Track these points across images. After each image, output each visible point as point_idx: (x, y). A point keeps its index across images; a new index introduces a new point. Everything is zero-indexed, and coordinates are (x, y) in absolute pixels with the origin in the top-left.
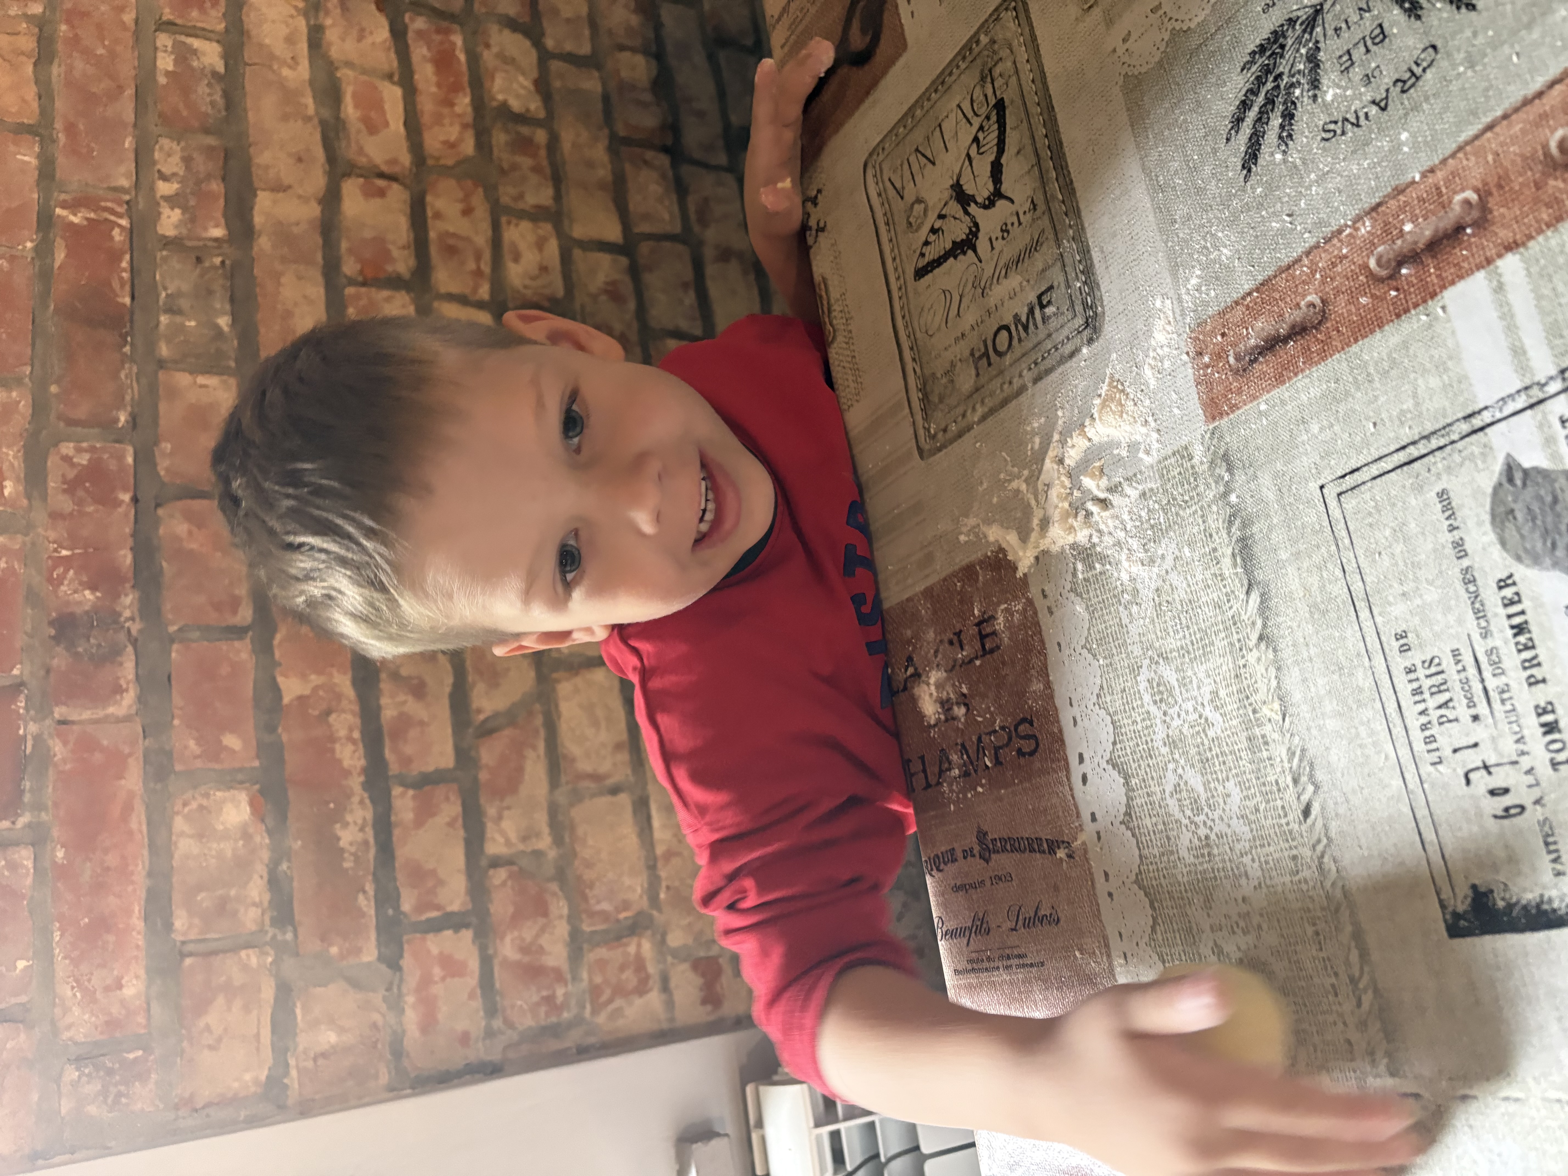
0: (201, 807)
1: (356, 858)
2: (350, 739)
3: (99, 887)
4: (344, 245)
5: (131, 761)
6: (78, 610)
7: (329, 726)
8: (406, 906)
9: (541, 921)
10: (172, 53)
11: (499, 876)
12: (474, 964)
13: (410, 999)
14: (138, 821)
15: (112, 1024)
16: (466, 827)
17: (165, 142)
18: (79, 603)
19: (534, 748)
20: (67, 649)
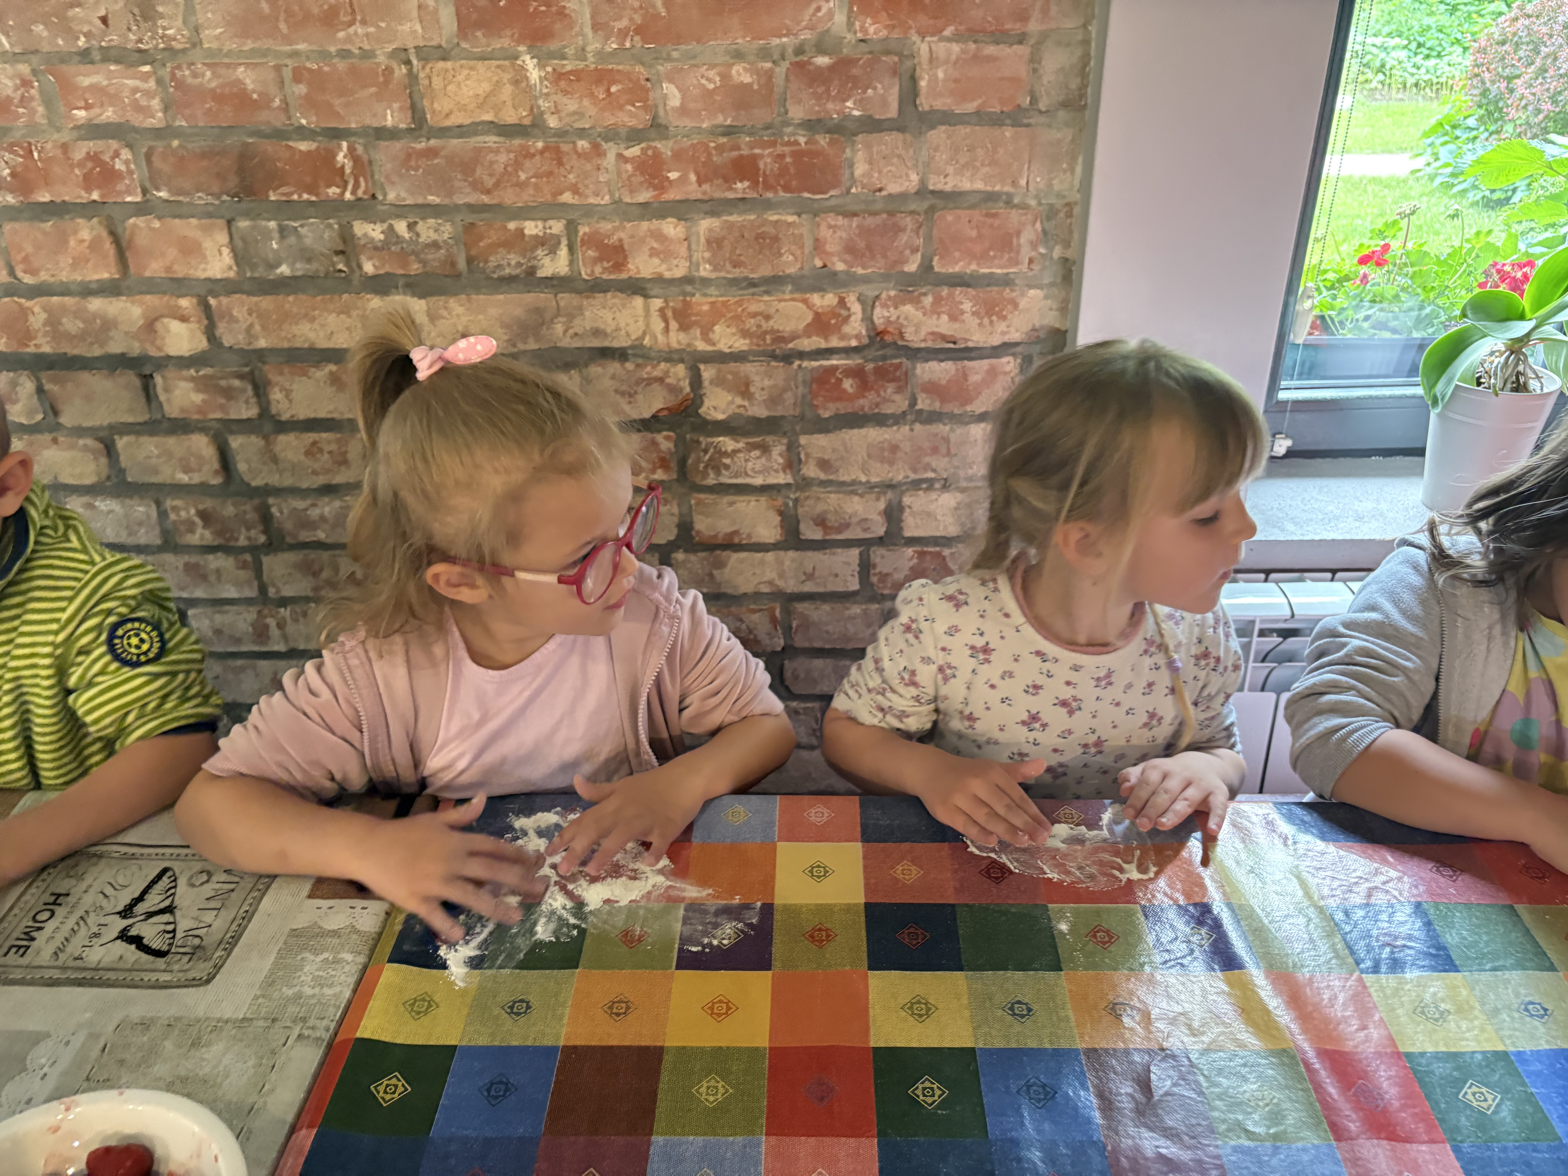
10: (545, 233)
17: (448, 227)
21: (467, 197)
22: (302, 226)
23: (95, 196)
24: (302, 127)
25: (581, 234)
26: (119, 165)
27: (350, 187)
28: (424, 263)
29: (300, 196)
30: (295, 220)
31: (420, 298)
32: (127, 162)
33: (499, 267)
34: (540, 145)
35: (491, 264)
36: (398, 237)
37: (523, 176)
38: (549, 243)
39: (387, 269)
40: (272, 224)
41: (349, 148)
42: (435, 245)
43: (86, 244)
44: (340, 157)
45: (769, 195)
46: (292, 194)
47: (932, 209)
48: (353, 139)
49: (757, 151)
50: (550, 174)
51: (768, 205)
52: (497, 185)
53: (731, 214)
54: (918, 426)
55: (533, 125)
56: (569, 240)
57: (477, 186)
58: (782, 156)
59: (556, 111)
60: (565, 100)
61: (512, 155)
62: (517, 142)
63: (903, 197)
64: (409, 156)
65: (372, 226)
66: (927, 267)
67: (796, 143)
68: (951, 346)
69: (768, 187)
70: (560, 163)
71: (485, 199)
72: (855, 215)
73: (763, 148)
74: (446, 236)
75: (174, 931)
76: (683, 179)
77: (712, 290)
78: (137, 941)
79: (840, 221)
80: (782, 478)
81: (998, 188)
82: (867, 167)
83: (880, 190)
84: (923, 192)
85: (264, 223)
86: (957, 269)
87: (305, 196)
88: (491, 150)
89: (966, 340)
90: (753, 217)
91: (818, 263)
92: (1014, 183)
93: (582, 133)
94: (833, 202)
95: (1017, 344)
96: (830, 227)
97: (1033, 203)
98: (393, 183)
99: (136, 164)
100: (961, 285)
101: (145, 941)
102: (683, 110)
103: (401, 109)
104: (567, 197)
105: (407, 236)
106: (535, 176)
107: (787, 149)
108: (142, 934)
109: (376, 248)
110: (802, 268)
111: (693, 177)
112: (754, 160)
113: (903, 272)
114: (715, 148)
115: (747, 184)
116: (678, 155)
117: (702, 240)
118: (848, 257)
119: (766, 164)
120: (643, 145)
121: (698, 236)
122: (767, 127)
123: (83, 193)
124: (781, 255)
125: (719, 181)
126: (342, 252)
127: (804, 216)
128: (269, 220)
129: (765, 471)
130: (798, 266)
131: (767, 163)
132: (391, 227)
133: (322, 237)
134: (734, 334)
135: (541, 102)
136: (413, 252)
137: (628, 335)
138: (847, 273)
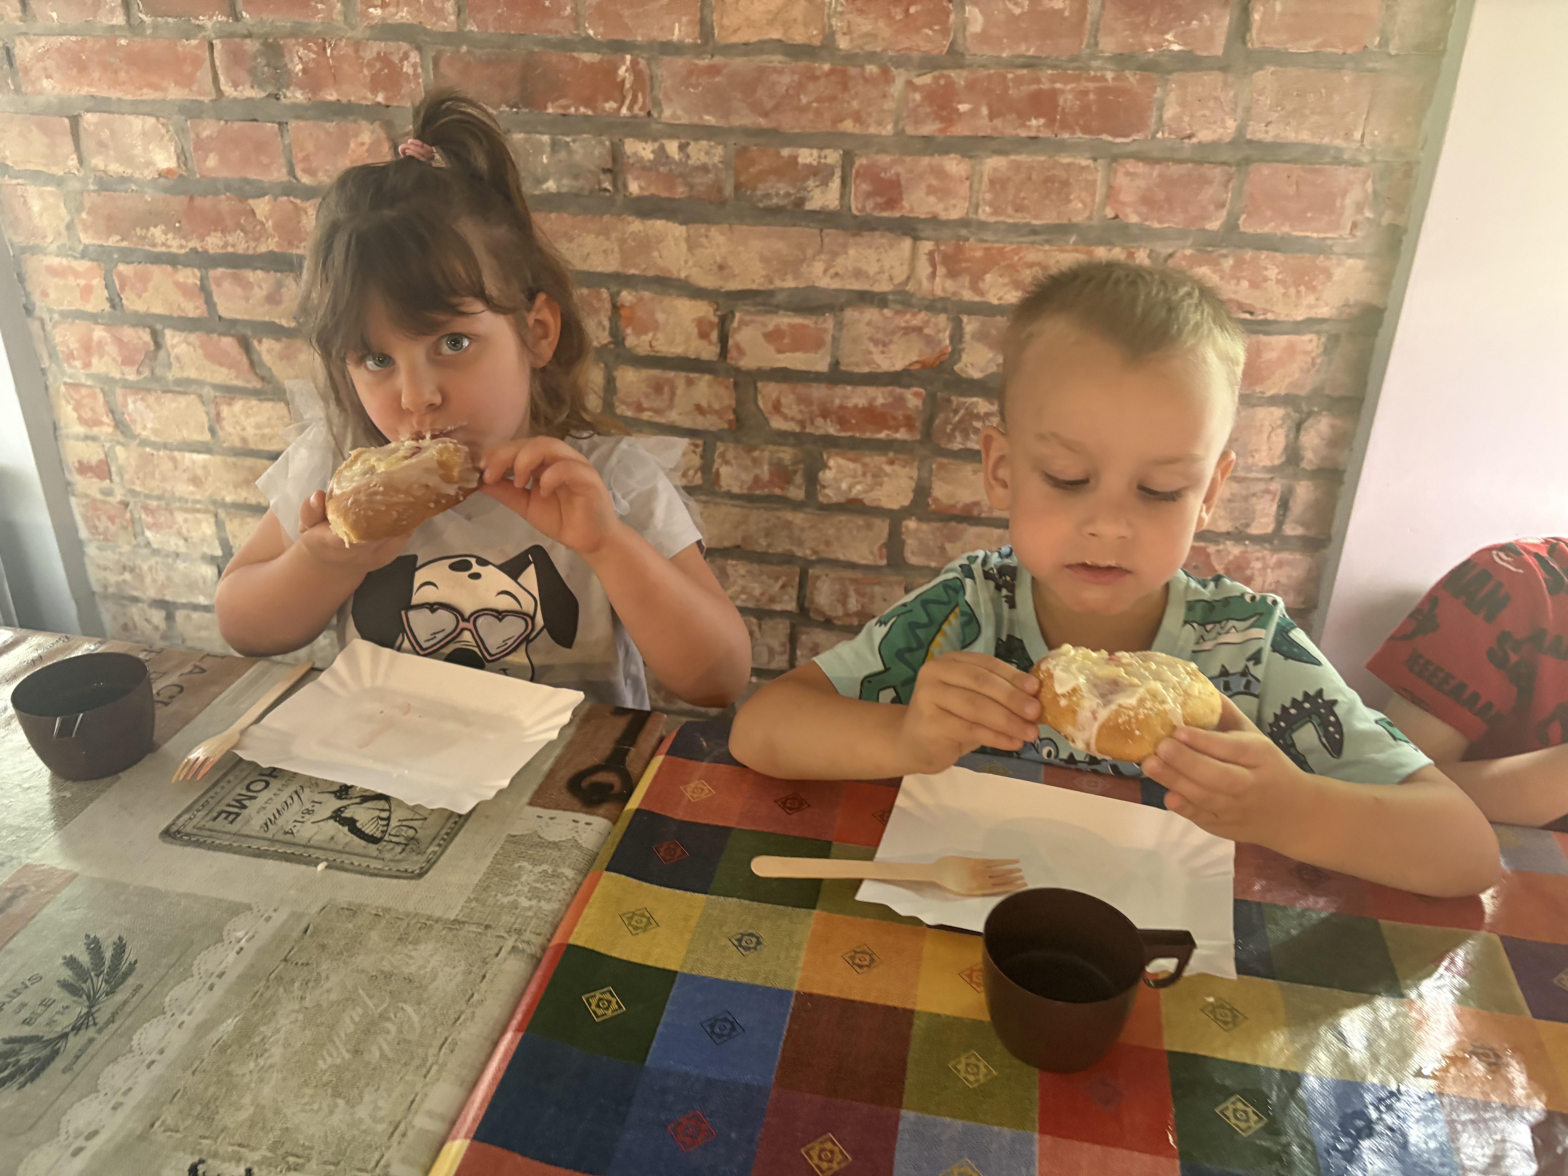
0: (163, 137)
1: (143, 238)
2: (226, 245)
3: (105, 67)
4: (647, 294)
5: (187, 91)
6: (287, 59)
7: (235, 231)
8: (121, 267)
9: (119, 359)
10: (819, 163)
11: (146, 336)
12: (90, 308)
13: (65, 262)
14: (148, 94)
15: (26, 71)
16: (180, 318)
17: (719, 151)
18: (292, 61)
19: (237, 377)
20: (258, 51)
21: (745, 119)
22: (574, 141)
23: (380, 98)
24: (589, 37)
25: (856, 165)
26: (407, 68)
27: (627, 102)
28: (691, 186)
29: (577, 109)
30: (568, 135)
31: (681, 224)
32: (414, 66)
33: (767, 196)
34: (827, 67)
35: (759, 193)
36: (667, 157)
37: (804, 100)
38: (821, 173)
39: (653, 190)
40: (546, 138)
41: (631, 62)
42: (704, 169)
43: (366, 147)
44: (622, 71)
45: (1066, 136)
46: (568, 107)
47: (1247, 161)
48: (637, 52)
49: (1058, 86)
50: (833, 99)
51: (1062, 147)
52: (777, 108)
53: (1020, 153)
55: (823, 46)
56: (843, 171)
57: (757, 108)
58: (1085, 93)
59: (848, 32)
60: (859, 20)
61: (796, 77)
62: (803, 64)
63: (1215, 145)
64: (690, 73)
65: (643, 144)
66: (1231, 226)
67: (1103, 79)
68: (1247, 316)
69: (1065, 126)
70: (845, 87)
71: (763, 122)
72: (1157, 161)
73: (1066, 83)
74: (716, 159)
75: (389, 819)
76: (974, 113)
77: (989, 236)
78: (351, 824)
79: (1140, 168)
81: (1326, 140)
82: (1178, 109)
83: (1190, 137)
84: (1239, 140)
85: (538, 136)
86: (1266, 229)
87: (582, 110)
88: (775, 70)
89: (1266, 311)
90: (1042, 158)
91: (1110, 213)
92: (1348, 136)
93: (872, 57)
94: (1134, 148)
95: (1323, 321)
96: (1128, 174)
97: (1366, 159)
98: (671, 100)
99: (422, 67)
100: (1268, 249)
101: (358, 825)
102: (983, 37)
103: (689, 23)
104: (848, 126)
105: (677, 157)
106: (817, 100)
107: (1091, 85)
108: (356, 817)
109: (644, 168)
110: (1090, 218)
111: (985, 111)
112: (1053, 94)
113: (1204, 230)
114: (1013, 80)
115: (1042, 121)
116: (971, 86)
117: (986, 179)
118: (1144, 209)
119: (1065, 100)
120: (936, 73)
121: (982, 176)
122: (1073, 59)
123: (369, 95)
124: (1069, 201)
125: (1014, 116)
126: (610, 171)
127: (1100, 161)
128: (542, 133)
130: (1087, 214)
131: (1068, 99)
132: (662, 148)
133: (592, 153)
134: (1005, 285)
135: (834, 21)
136: (681, 175)
137: (891, 279)
138: (1140, 226)
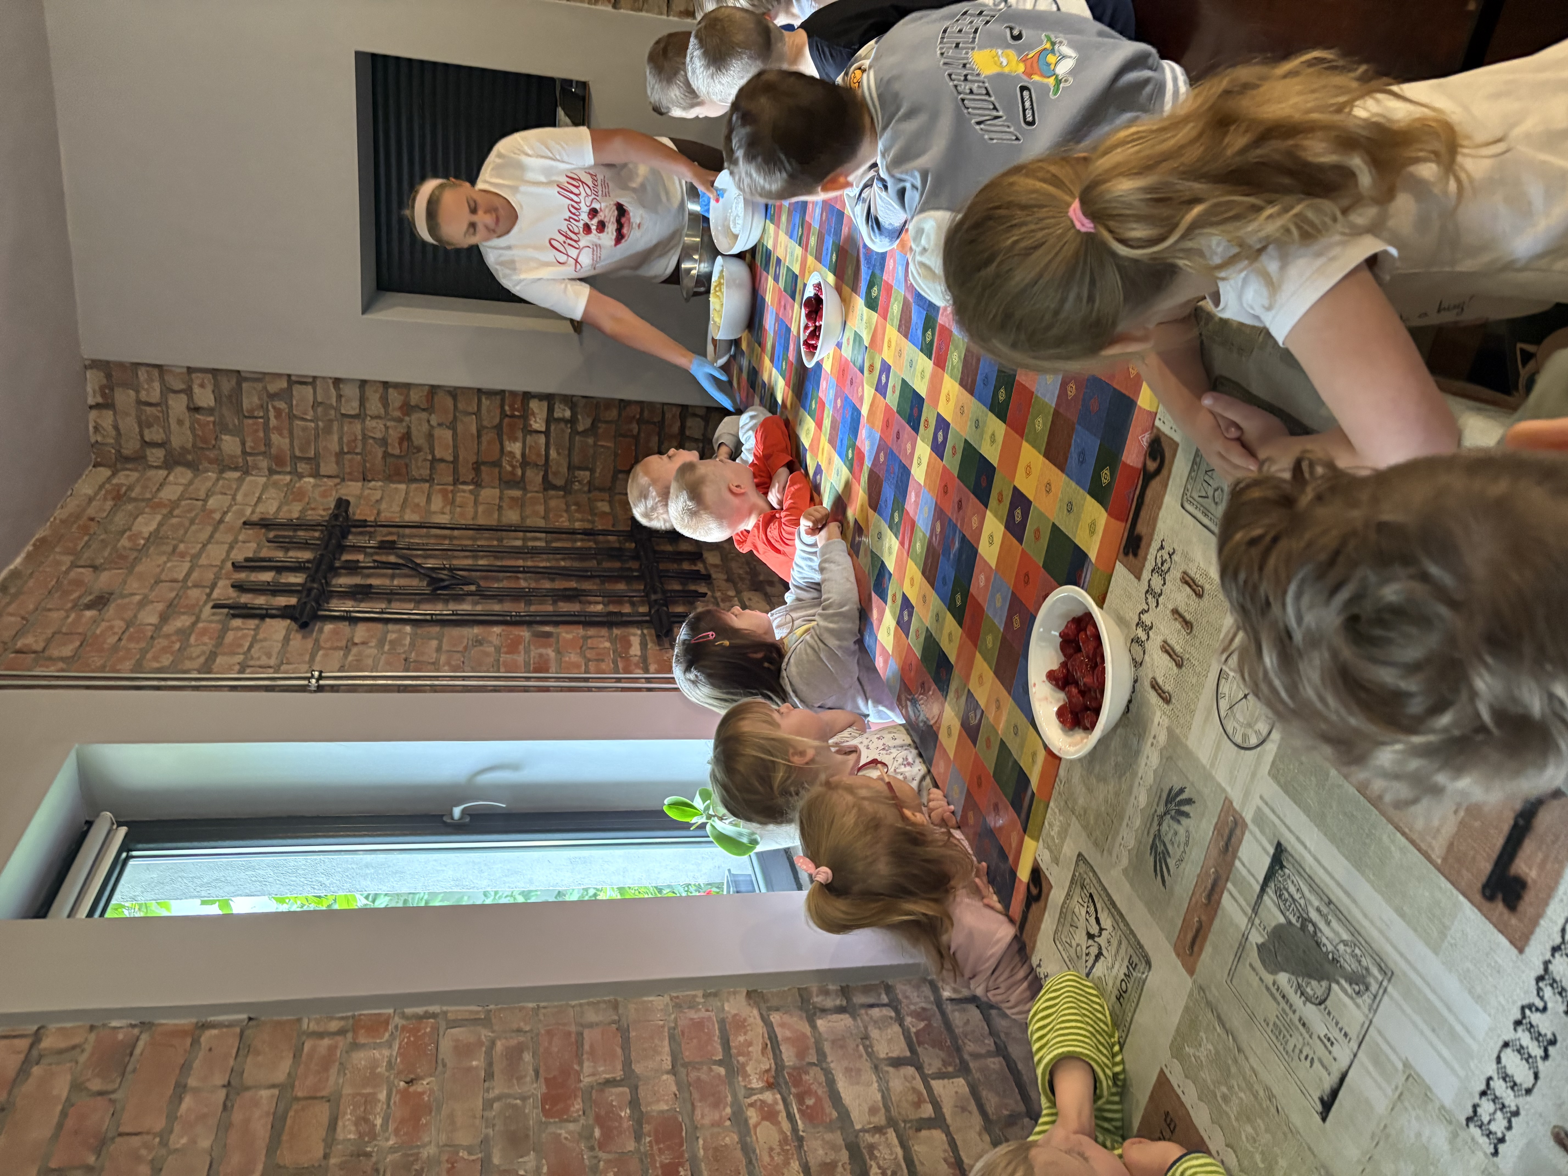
45: (687, 1155)
47: (684, 1064)
49: (658, 1165)
51: (694, 1156)
54: (829, 1059)
58: (660, 1150)
63: (678, 1084)
66: (720, 1063)
67: (650, 1142)
68: (769, 1046)
69: (681, 1155)
72: (693, 1104)
73: (655, 1161)
79: (698, 1112)
80: (891, 1134)
81: (666, 1035)
82: (662, 1103)
83: (675, 1095)
84: (673, 1071)
86: (719, 1047)
89: (764, 1038)
90: (703, 1165)
91: (728, 1123)
92: (662, 1027)
94: (686, 1119)
96: (703, 1117)
97: (673, 1016)
100: (729, 1044)
107: (655, 1148)
112: (664, 1166)
113: (726, 1075)
115: (681, 1169)
118: (722, 1106)
119: (666, 1159)
122: (641, 1161)
124: (726, 1145)
127: (698, 1134)
129: (889, 1146)
130: (732, 1134)
134: (789, 1171)
138: (732, 1106)
